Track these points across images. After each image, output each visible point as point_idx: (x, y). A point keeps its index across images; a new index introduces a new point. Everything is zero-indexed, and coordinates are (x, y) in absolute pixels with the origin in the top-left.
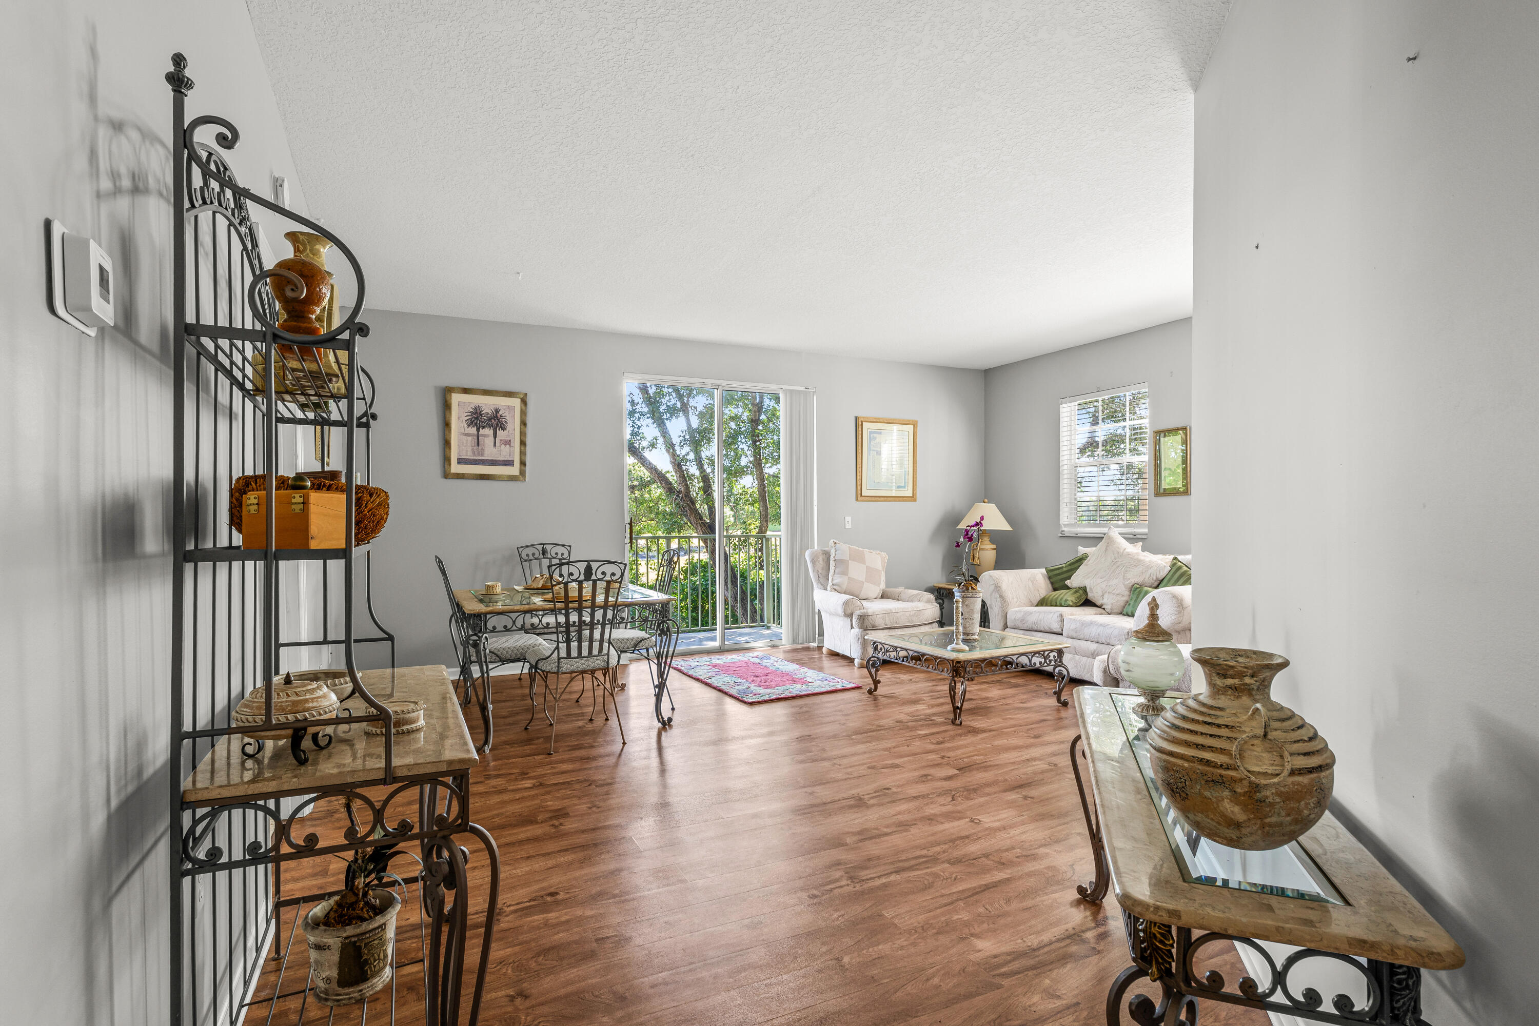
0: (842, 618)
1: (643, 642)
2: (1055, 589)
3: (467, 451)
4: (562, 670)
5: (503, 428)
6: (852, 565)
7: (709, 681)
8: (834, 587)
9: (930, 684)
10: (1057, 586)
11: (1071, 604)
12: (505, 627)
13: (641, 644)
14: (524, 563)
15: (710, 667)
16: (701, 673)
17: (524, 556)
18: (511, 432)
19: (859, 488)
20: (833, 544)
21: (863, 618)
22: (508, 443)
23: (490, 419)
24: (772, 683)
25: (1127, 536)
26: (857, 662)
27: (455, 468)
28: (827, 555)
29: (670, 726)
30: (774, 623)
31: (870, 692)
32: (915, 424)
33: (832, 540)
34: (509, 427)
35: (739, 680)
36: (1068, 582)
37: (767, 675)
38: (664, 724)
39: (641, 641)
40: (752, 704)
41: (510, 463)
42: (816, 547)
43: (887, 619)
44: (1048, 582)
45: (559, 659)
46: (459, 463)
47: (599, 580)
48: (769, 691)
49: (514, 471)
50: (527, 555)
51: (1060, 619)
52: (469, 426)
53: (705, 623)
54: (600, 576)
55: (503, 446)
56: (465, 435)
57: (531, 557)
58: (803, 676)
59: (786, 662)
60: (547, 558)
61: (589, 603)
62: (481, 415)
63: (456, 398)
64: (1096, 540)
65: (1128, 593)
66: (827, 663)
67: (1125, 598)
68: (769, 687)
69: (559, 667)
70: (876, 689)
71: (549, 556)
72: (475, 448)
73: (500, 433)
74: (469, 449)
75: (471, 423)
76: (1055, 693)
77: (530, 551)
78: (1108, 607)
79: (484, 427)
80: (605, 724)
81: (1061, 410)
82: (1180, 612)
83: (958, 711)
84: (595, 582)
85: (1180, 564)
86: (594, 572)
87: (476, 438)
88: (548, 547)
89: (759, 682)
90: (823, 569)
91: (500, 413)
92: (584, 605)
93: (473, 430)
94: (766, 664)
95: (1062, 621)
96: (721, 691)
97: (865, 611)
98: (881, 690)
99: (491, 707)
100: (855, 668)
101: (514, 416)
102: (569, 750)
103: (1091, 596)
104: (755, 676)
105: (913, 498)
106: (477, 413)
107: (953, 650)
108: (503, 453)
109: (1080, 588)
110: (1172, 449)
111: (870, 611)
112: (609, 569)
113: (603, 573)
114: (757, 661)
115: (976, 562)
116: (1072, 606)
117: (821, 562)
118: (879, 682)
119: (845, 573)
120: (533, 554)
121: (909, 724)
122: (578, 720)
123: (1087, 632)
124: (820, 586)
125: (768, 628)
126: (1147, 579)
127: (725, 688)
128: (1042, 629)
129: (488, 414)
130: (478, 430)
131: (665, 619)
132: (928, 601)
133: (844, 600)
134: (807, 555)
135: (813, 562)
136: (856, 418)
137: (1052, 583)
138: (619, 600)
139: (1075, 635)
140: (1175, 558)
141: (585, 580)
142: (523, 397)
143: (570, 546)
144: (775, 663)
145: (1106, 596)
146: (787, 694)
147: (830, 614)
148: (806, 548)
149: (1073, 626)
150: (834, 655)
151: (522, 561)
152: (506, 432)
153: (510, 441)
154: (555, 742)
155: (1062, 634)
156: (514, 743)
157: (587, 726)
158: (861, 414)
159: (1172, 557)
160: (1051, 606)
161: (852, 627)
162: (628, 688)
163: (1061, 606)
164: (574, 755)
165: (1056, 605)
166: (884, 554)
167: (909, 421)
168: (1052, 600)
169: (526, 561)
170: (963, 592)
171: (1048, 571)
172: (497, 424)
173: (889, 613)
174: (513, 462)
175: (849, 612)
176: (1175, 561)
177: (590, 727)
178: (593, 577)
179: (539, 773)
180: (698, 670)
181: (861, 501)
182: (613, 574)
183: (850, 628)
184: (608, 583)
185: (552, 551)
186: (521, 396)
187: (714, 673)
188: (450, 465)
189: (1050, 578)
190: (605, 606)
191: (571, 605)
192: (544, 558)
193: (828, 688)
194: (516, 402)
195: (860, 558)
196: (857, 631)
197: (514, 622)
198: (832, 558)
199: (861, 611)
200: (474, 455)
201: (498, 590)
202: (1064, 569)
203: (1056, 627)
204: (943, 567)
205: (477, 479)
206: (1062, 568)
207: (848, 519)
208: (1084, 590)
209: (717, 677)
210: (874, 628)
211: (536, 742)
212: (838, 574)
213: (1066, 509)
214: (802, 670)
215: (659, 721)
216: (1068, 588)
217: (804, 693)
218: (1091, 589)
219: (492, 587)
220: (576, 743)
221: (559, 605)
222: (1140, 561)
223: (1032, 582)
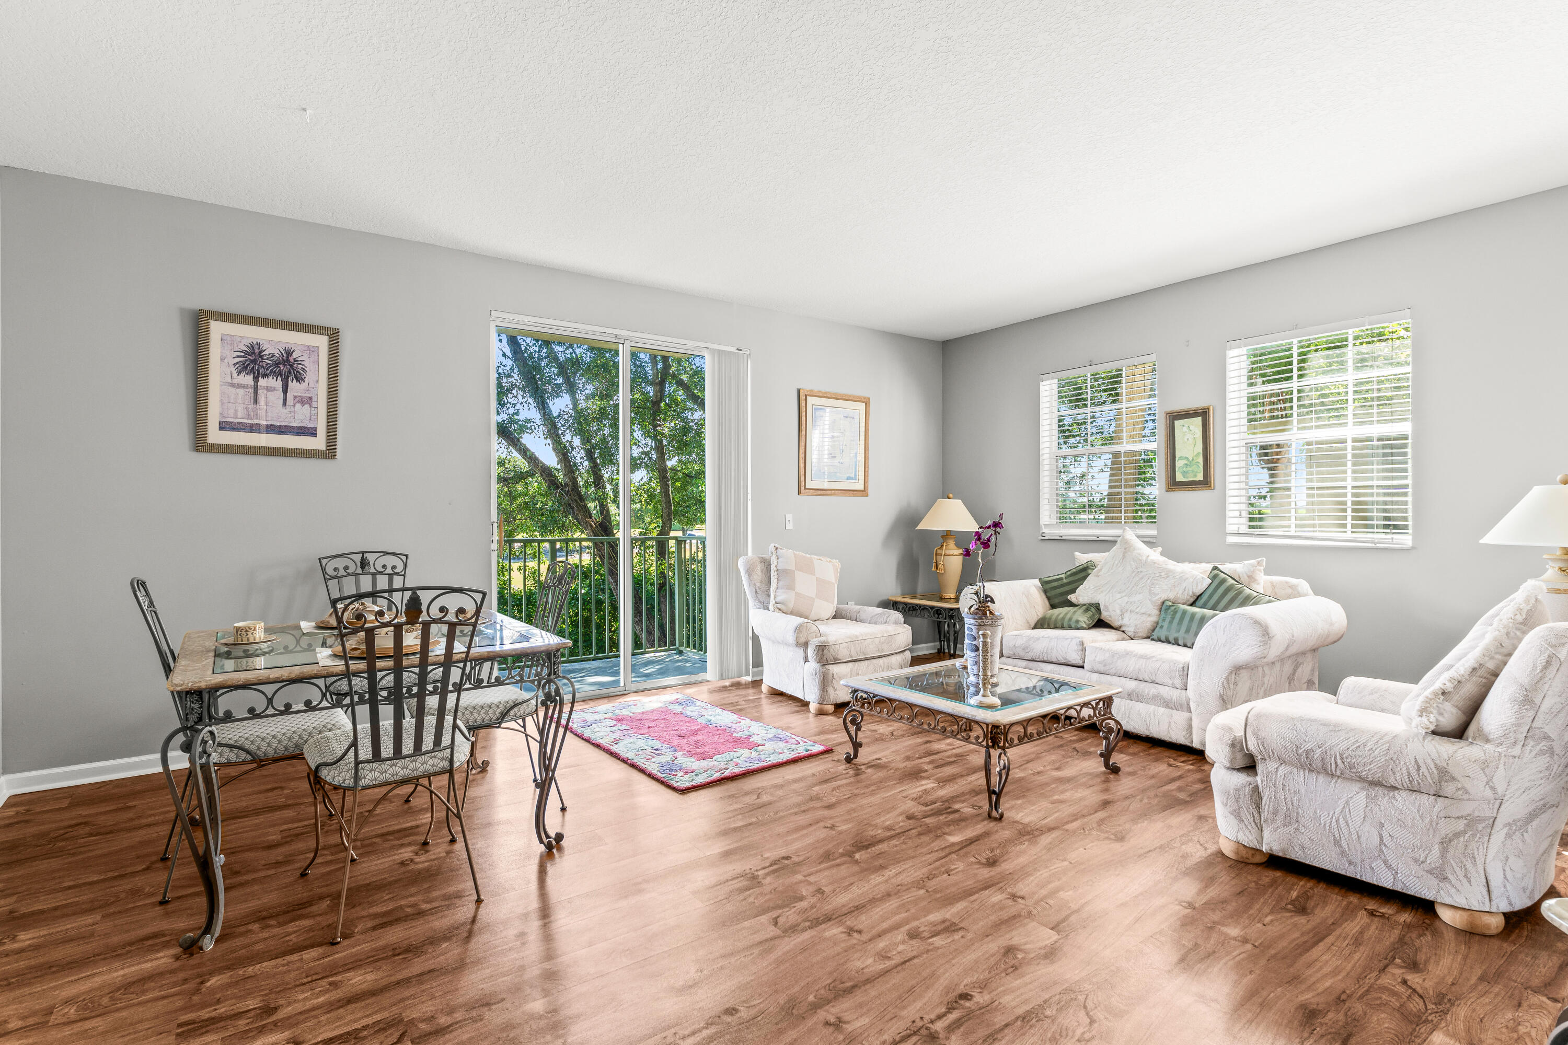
0: (791, 648)
1: (516, 709)
2: (1053, 606)
3: (236, 411)
4: (363, 782)
5: (299, 379)
6: (800, 577)
7: (614, 748)
8: (779, 606)
9: (920, 740)
10: (1056, 601)
11: (1085, 626)
12: (251, 710)
13: (512, 712)
14: (330, 582)
15: (614, 723)
16: (602, 734)
17: (330, 571)
18: (312, 385)
19: (802, 478)
20: (774, 550)
21: (822, 649)
22: (307, 401)
23: (277, 364)
24: (706, 749)
25: (1147, 540)
26: (813, 707)
27: (215, 436)
28: (767, 564)
29: (560, 849)
30: (688, 646)
31: (848, 760)
32: (867, 402)
33: (772, 545)
34: (309, 377)
35: (658, 744)
36: (1072, 597)
37: (695, 733)
38: (549, 847)
39: (512, 708)
40: (684, 791)
41: (310, 432)
42: (750, 553)
43: (853, 648)
44: (1044, 596)
45: (357, 763)
46: (221, 428)
47: (435, 621)
48: (705, 763)
49: (318, 443)
50: (335, 569)
51: (1080, 647)
52: (239, 373)
53: (601, 649)
54: (435, 612)
55: (298, 406)
56: (233, 385)
57: (342, 572)
58: (747, 733)
59: (718, 710)
60: (369, 573)
61: (416, 659)
62: (261, 357)
63: (217, 329)
64: (1105, 544)
65: (1158, 612)
66: (769, 708)
67: (1154, 619)
68: (703, 757)
69: (357, 777)
70: (856, 756)
71: (372, 570)
72: (251, 406)
73: (293, 385)
74: (240, 408)
75: (243, 368)
76: (1102, 755)
77: (340, 563)
78: (1130, 630)
79: (265, 376)
80: (448, 853)
81: (1042, 388)
82: (1265, 643)
83: (994, 797)
84: (426, 626)
85: (1223, 575)
86: (424, 608)
87: (252, 391)
88: (371, 558)
89: (687, 748)
90: (761, 582)
91: (294, 355)
92: (405, 663)
93: (248, 380)
94: (691, 714)
95: (1084, 650)
96: (634, 766)
97: (824, 639)
98: (865, 755)
99: (219, 860)
100: (811, 715)
101: (317, 362)
102: (374, 928)
103: (1105, 616)
104: (680, 736)
105: (864, 492)
106: (254, 353)
107: (981, 706)
108: (299, 416)
109: (1091, 605)
110: (1187, 433)
111: (831, 640)
112: (453, 602)
113: (443, 609)
114: (678, 709)
115: (940, 571)
116: (1085, 629)
117: (760, 573)
118: (860, 745)
119: (790, 587)
120: (346, 568)
121: (927, 820)
122: (402, 846)
123: (1120, 665)
124: (758, 604)
125: (681, 653)
126: (1180, 594)
127: (639, 761)
128: (1054, 660)
129: (273, 356)
130: (256, 379)
131: (553, 677)
132: (896, 623)
133: (795, 625)
134: (741, 564)
135: (749, 572)
136: (799, 391)
137: (1049, 598)
138: (473, 651)
139: (1102, 669)
140: (1215, 568)
141: (407, 623)
142: (334, 336)
143: (406, 556)
144: (704, 712)
145: (1127, 615)
146: (732, 770)
147: (773, 642)
148: (738, 556)
149: (1100, 657)
150: (777, 694)
151: (326, 578)
152: (303, 386)
153: (311, 398)
154: (351, 905)
155: (1083, 667)
156: (270, 917)
157: (417, 859)
158: (805, 386)
159: (1209, 567)
160: (1056, 628)
161: (806, 660)
162: (494, 769)
163: (1070, 628)
164: (381, 943)
165: (1063, 628)
166: (836, 562)
167: (860, 397)
168: (1056, 620)
169: (333, 578)
170: (980, 618)
171: (1044, 583)
172: (289, 372)
173: (854, 641)
174: (316, 429)
175: (802, 640)
176: (1216, 572)
177: (423, 861)
178: (424, 617)
179: (299, 1007)
180: (597, 728)
181: (804, 494)
182: (461, 611)
183: (803, 661)
184: (452, 626)
185: (376, 562)
186: (330, 333)
187: (621, 734)
188: (206, 432)
189: (1045, 592)
190: (448, 661)
191: (380, 664)
192: (363, 574)
193: (791, 756)
194: (322, 342)
195: (809, 568)
196: (813, 665)
197: (270, 701)
198: (773, 568)
199: (820, 639)
200: (250, 417)
201: (259, 634)
202: (1065, 581)
203: (1075, 658)
204: (898, 577)
205: (254, 454)
206: (1061, 579)
207: (789, 517)
208: (1097, 607)
209: (627, 741)
210: (836, 661)
211: (314, 909)
212: (783, 588)
213: (1047, 507)
214: (743, 722)
215: (541, 841)
216: (1071, 604)
217: (757, 766)
218: (1106, 606)
219: (247, 629)
220: (391, 906)
221: (355, 666)
222: (1170, 571)
223: (1027, 597)
